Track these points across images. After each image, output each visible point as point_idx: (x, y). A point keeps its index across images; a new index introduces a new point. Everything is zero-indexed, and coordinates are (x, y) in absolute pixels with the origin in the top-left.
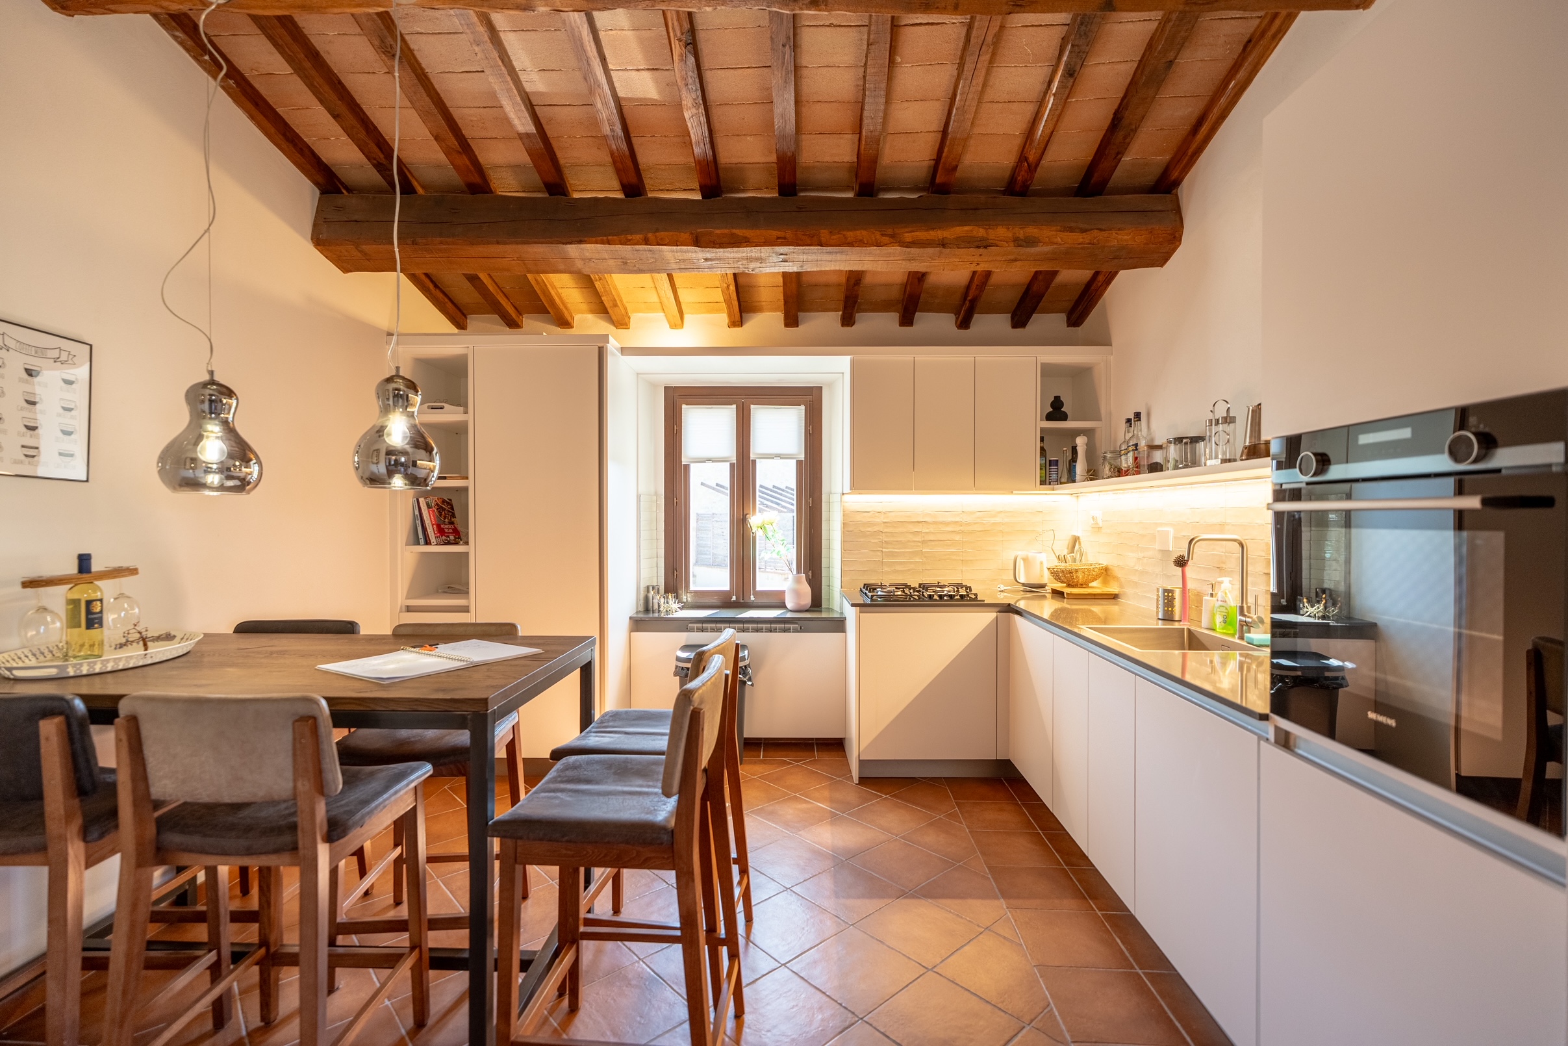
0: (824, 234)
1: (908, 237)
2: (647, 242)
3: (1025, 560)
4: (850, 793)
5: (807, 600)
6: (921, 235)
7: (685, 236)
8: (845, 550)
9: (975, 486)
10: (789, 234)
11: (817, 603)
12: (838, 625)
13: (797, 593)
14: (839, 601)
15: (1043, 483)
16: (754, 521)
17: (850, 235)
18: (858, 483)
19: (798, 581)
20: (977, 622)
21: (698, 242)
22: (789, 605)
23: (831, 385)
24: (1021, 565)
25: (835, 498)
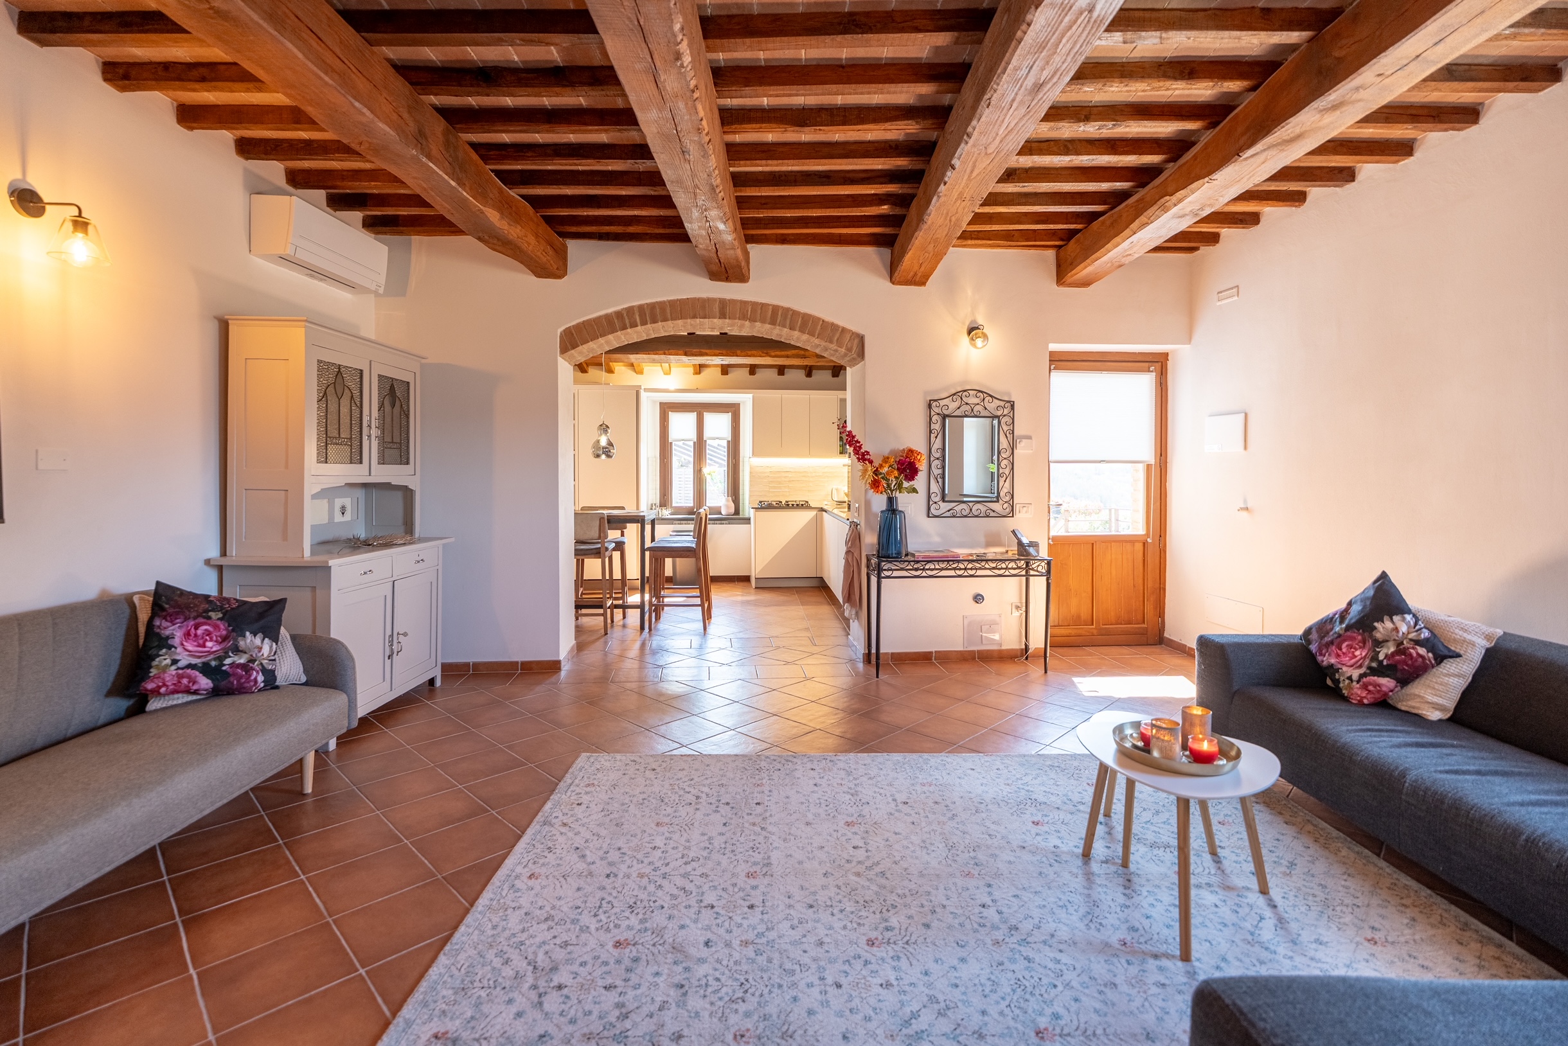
0: (739, 352)
1: (773, 354)
2: (665, 354)
3: (837, 489)
4: (753, 591)
5: (732, 510)
6: (778, 353)
7: (681, 352)
8: (751, 485)
9: (810, 454)
10: (724, 352)
11: (737, 512)
12: (747, 521)
13: (727, 507)
14: (747, 510)
15: (841, 453)
16: (706, 470)
17: (749, 353)
18: (755, 454)
19: (728, 501)
20: (807, 516)
21: (686, 354)
22: (723, 512)
23: (744, 402)
24: (835, 492)
25: (746, 459)
